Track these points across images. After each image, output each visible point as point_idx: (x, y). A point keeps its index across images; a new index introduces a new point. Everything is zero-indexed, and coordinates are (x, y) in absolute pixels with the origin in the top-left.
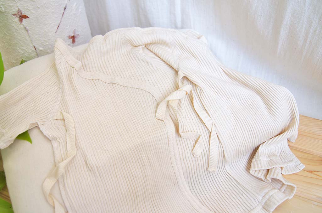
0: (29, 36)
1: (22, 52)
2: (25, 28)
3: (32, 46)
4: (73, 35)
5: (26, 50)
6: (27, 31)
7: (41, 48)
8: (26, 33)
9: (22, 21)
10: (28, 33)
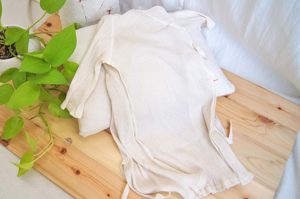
0: (84, 10)
1: (77, 18)
2: (82, 6)
3: (84, 16)
4: (109, 10)
5: (80, 17)
6: (83, 7)
7: (89, 18)
8: (82, 8)
9: (81, 2)
10: (83, 8)
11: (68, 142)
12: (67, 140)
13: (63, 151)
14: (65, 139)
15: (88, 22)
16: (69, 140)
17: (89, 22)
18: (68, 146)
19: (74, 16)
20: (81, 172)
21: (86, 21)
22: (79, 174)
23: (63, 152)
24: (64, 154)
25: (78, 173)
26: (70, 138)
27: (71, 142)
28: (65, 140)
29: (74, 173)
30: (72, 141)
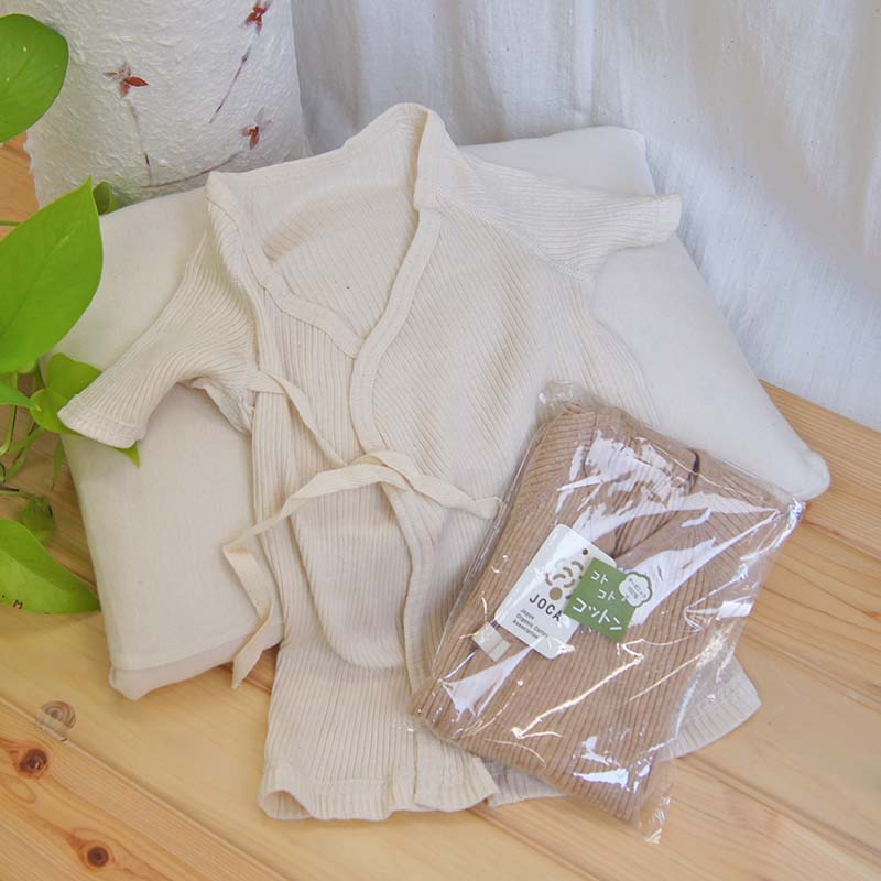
0: (139, 130)
1: (109, 165)
2: (132, 109)
3: (139, 153)
4: (254, 127)
5: (122, 161)
6: (135, 117)
7: (163, 162)
8: (133, 120)
9: (126, 92)
10: (136, 122)
11: (56, 721)
12: (51, 710)
13: (33, 762)
14: (41, 708)
15: (155, 182)
16: (60, 711)
17: (163, 182)
18: (55, 738)
19: (94, 155)
20: (110, 857)
21: (150, 176)
22: (103, 864)
23: (29, 768)
24: (38, 774)
25: (97, 857)
26: (63, 705)
27: (69, 723)
28: (41, 713)
29: (82, 858)
30: (74, 717)
